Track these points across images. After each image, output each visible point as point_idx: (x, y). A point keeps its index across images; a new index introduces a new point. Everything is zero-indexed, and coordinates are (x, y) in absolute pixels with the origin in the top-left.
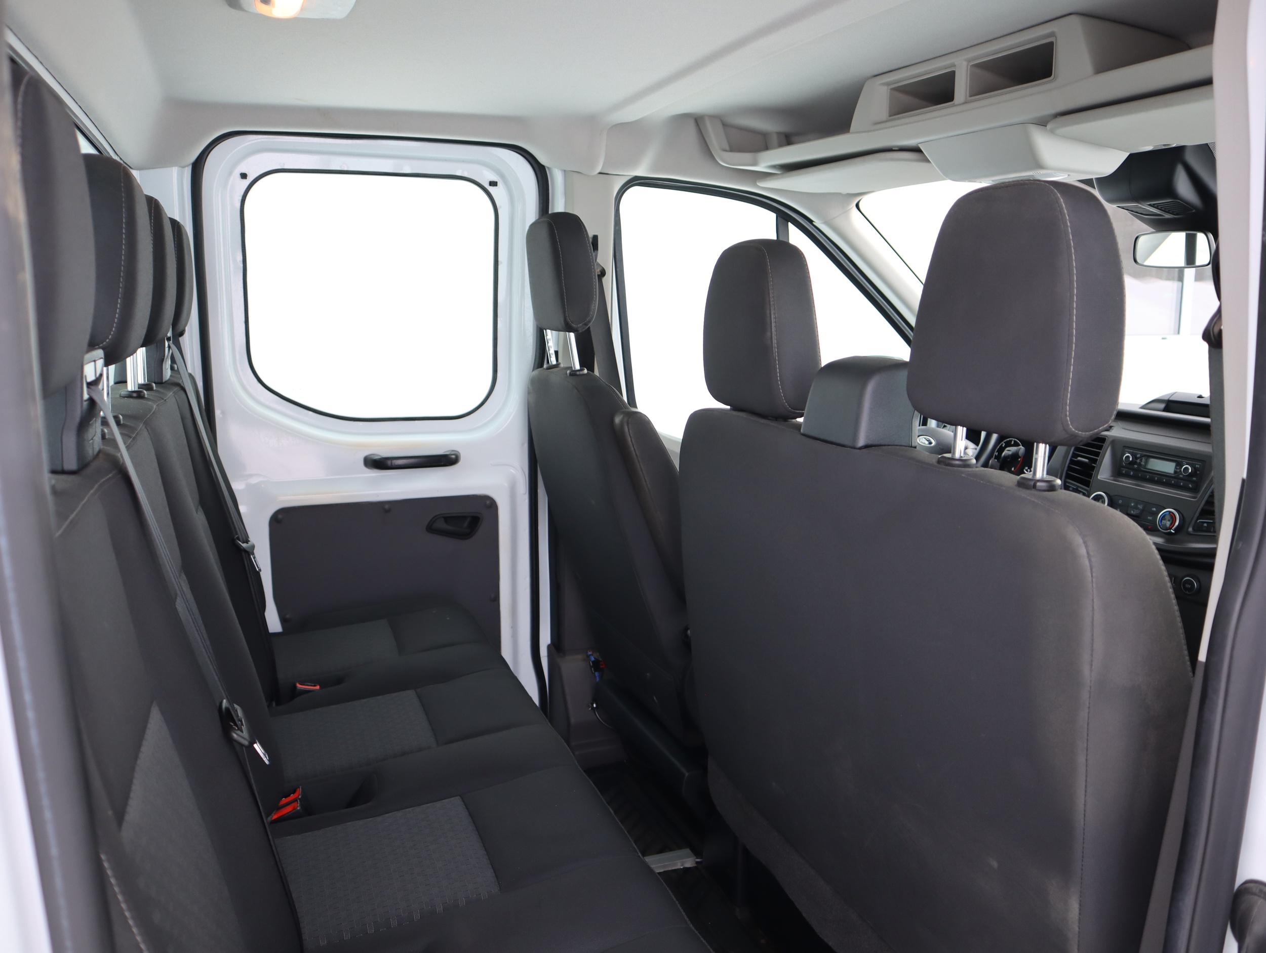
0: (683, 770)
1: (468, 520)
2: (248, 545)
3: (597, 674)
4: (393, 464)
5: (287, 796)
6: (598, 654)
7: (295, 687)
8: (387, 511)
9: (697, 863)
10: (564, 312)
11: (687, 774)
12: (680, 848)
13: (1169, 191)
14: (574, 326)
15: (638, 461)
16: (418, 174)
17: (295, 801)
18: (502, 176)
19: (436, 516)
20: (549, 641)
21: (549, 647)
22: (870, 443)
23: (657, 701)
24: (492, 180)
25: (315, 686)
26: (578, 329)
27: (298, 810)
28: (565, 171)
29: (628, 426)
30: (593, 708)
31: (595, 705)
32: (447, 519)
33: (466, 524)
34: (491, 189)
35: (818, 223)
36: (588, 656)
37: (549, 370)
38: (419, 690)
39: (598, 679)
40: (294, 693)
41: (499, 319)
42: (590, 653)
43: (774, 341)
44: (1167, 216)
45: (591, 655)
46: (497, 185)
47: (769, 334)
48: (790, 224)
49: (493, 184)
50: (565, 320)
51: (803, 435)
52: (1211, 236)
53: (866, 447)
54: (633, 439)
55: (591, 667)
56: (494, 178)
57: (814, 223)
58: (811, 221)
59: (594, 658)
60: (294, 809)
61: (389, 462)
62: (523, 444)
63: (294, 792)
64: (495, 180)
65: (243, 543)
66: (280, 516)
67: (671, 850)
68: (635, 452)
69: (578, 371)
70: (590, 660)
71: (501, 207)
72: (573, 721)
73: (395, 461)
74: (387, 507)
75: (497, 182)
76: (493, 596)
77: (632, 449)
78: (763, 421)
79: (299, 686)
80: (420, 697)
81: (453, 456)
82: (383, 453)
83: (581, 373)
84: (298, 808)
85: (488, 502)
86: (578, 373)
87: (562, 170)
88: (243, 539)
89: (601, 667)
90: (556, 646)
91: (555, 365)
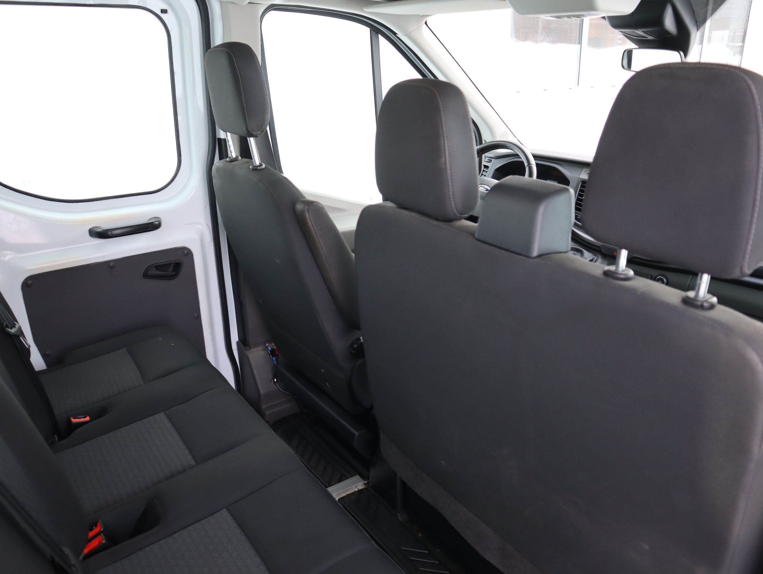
0: (353, 431)
1: (172, 265)
2: (16, 328)
3: (274, 359)
4: (113, 234)
5: (91, 529)
6: (273, 344)
7: (70, 421)
8: (112, 268)
9: (365, 484)
10: (246, 123)
11: (357, 434)
12: (352, 476)
13: (659, 22)
14: (254, 133)
15: (317, 237)
16: (103, 4)
17: (98, 534)
18: (170, 5)
19: (149, 266)
20: (237, 339)
21: (238, 343)
22: (542, 253)
23: (329, 386)
24: (163, 8)
25: (85, 417)
26: (257, 136)
27: (104, 544)
28: (221, 1)
29: (308, 212)
30: (274, 382)
31: (275, 380)
32: (158, 267)
33: (171, 269)
34: (163, 16)
35: (400, 35)
36: (267, 347)
37: (230, 163)
38: (167, 412)
39: (275, 362)
40: (72, 428)
41: (178, 117)
42: (267, 345)
43: (448, 165)
44: (650, 38)
45: (268, 346)
46: (167, 13)
47: (443, 160)
48: (380, 36)
49: (164, 11)
50: (247, 129)
51: (477, 240)
52: (682, 53)
53: (539, 256)
54: (312, 222)
55: (269, 355)
56: (165, 7)
57: (397, 35)
58: (395, 34)
59: (271, 348)
60: (100, 542)
61: (110, 233)
62: (206, 207)
63: (96, 525)
64: (166, 9)
65: (12, 329)
66: (29, 282)
67: (347, 478)
68: (314, 230)
69: (258, 166)
70: (268, 349)
71: (171, 30)
72: (262, 392)
73: (114, 231)
74: (111, 264)
75: (167, 10)
76: (196, 315)
77: (312, 229)
78: (435, 223)
79: (74, 420)
80: (169, 418)
81: (157, 223)
82: (105, 226)
83: (261, 168)
84: (104, 542)
85: (186, 252)
86: (259, 168)
87: (218, 1)
88: (11, 325)
89: (276, 353)
90: (243, 342)
91: (235, 158)
